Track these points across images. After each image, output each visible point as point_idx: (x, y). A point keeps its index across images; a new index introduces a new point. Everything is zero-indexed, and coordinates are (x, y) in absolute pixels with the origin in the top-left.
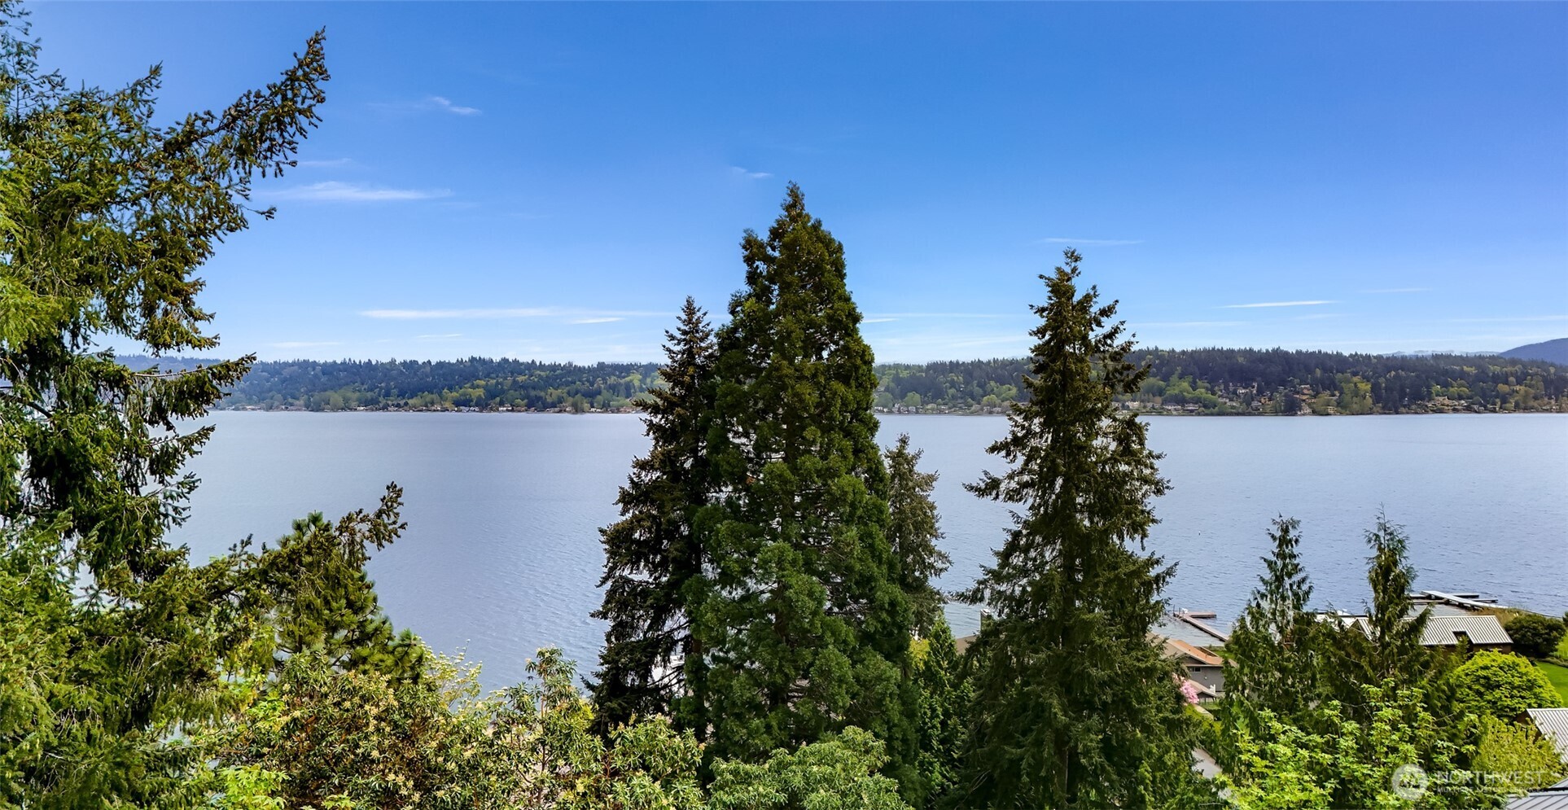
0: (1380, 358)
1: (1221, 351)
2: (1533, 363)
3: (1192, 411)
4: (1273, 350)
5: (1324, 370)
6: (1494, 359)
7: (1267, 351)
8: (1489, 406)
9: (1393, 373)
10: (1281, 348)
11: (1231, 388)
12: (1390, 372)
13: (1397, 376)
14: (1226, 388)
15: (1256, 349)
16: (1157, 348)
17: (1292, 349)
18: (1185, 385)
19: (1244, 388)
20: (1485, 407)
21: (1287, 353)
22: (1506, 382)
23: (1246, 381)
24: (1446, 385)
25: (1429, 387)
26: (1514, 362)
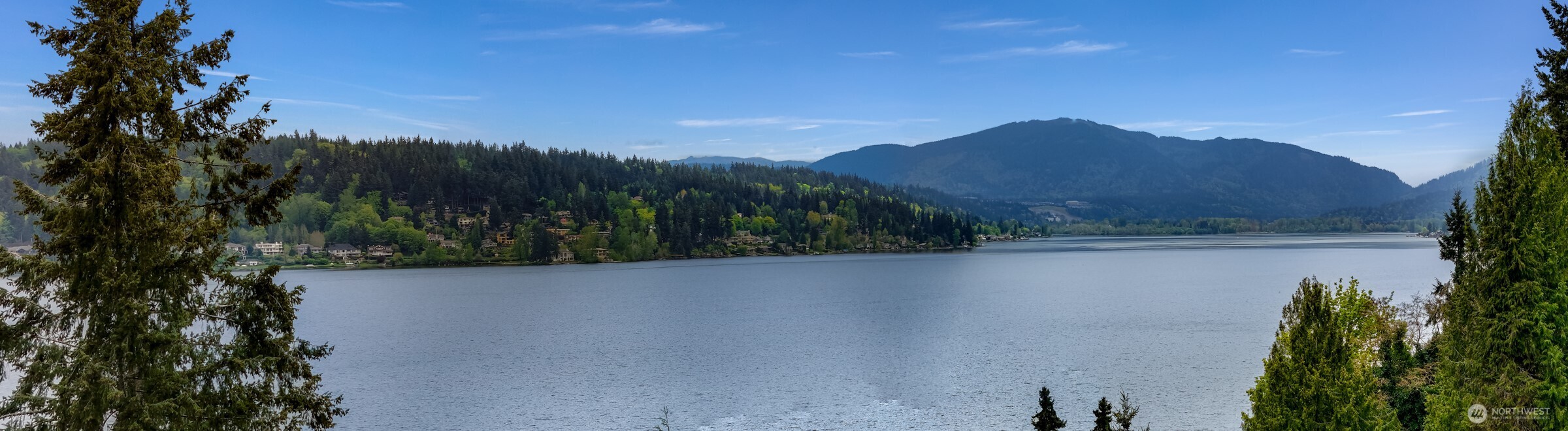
0: (665, 166)
1: (429, 145)
2: (845, 179)
3: (380, 260)
4: (514, 147)
5: (592, 186)
6: (804, 172)
7: (505, 148)
8: (798, 245)
9: (684, 192)
10: (527, 145)
11: (448, 216)
12: (679, 190)
13: (689, 198)
14: (440, 216)
15: (487, 144)
16: (313, 135)
17: (543, 148)
18: (368, 209)
19: (470, 215)
20: (794, 246)
21: (535, 153)
22: (817, 209)
23: (472, 204)
24: (748, 212)
25: (728, 215)
26: (825, 178)
